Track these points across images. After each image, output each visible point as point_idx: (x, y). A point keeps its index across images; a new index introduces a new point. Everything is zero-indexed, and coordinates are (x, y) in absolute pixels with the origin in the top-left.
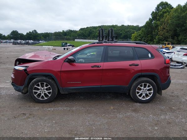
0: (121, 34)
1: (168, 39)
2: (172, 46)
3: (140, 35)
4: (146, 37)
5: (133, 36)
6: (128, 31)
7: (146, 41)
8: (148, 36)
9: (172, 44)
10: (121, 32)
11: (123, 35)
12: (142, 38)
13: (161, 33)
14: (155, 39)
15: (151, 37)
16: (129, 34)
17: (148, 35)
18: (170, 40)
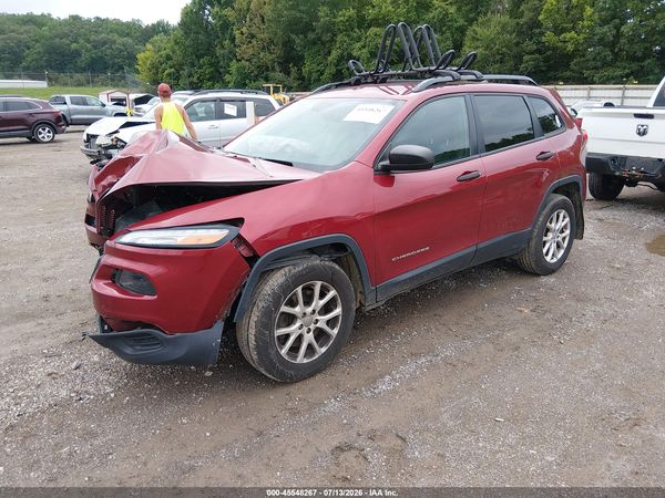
0: (77, 53)
1: (271, 74)
2: (287, 98)
3: (169, 58)
4: (193, 65)
5: (144, 63)
6: (105, 43)
7: (195, 80)
8: (201, 61)
9: (288, 89)
10: (74, 46)
11: (85, 58)
12: (178, 71)
13: (246, 50)
14: (228, 72)
15: (211, 65)
16: (109, 52)
17: (199, 57)
18: (279, 75)
